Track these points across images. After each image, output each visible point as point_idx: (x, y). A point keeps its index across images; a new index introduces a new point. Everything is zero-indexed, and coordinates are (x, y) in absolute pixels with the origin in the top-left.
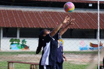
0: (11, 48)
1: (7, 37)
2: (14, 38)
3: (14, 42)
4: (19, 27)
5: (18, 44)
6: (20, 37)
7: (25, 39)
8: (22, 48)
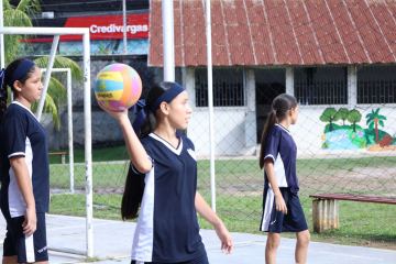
0: (325, 146)
1: (311, 103)
2: (337, 107)
3: (339, 122)
4: (355, 65)
5: (354, 127)
6: (360, 101)
7: (378, 110)
8: (368, 142)
